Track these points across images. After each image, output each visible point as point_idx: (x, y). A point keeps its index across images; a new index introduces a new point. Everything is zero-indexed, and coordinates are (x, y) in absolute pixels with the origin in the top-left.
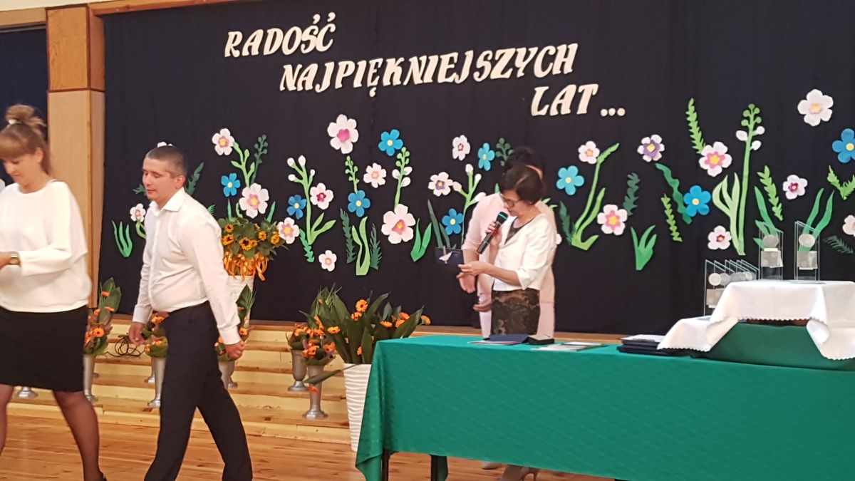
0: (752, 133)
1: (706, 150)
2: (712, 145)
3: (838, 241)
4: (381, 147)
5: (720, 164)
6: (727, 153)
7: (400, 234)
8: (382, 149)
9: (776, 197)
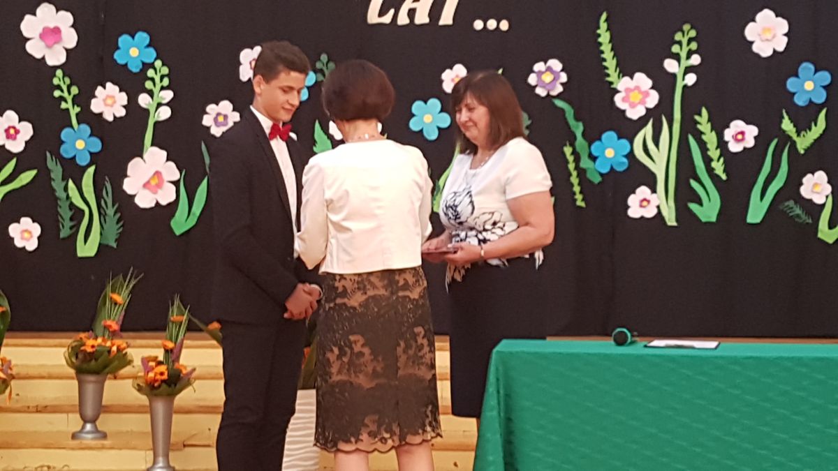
0: (685, 63)
1: (623, 84)
2: (632, 78)
3: (795, 207)
4: (119, 57)
5: (642, 102)
6: (653, 88)
7: (155, 193)
8: (121, 61)
9: (717, 149)
